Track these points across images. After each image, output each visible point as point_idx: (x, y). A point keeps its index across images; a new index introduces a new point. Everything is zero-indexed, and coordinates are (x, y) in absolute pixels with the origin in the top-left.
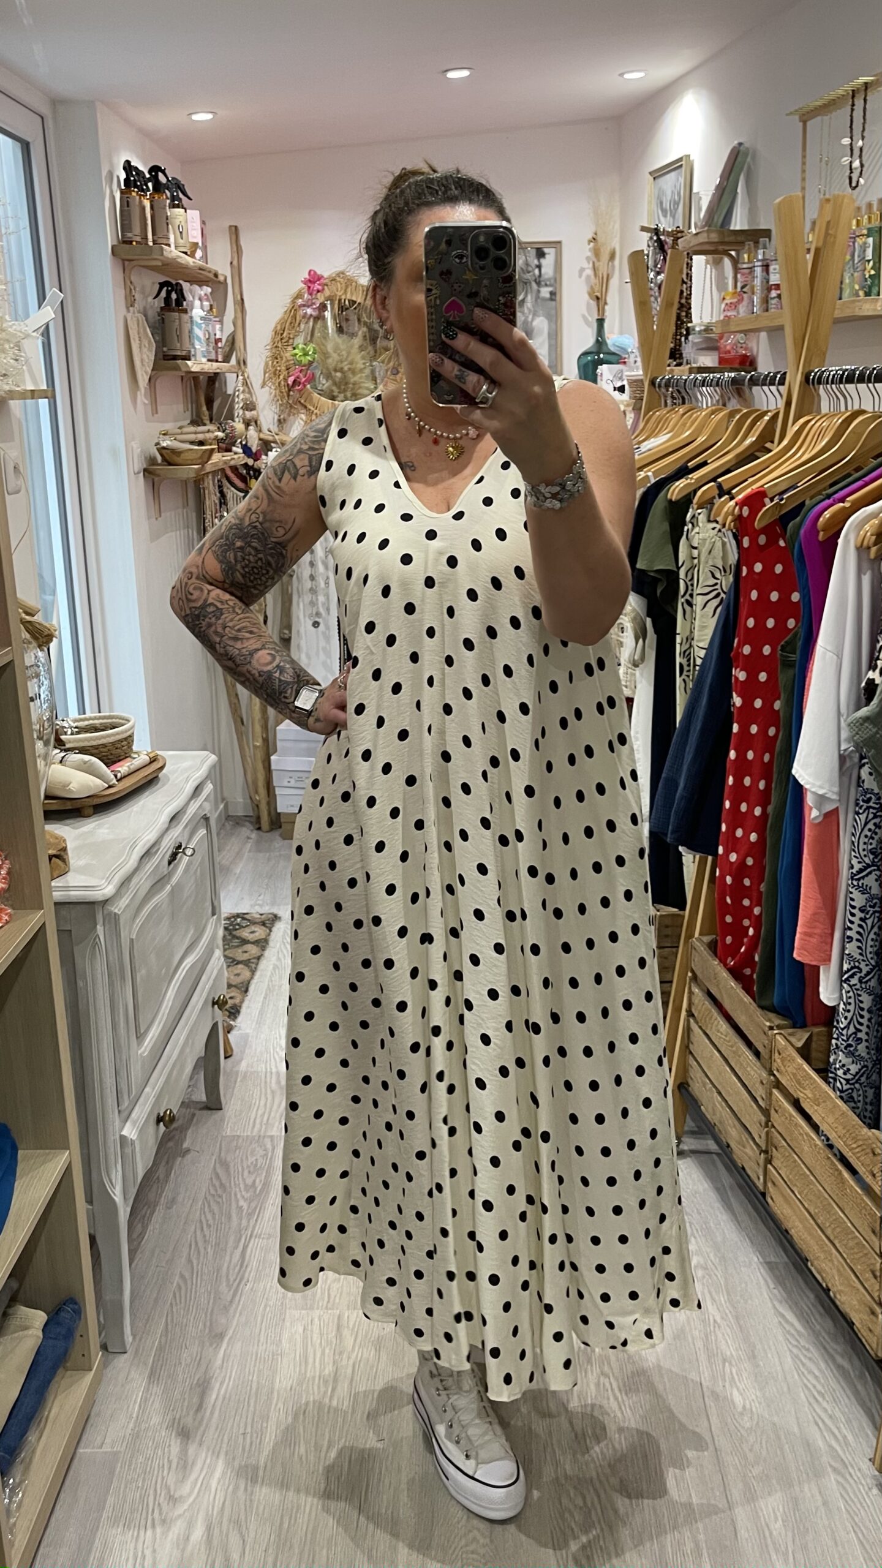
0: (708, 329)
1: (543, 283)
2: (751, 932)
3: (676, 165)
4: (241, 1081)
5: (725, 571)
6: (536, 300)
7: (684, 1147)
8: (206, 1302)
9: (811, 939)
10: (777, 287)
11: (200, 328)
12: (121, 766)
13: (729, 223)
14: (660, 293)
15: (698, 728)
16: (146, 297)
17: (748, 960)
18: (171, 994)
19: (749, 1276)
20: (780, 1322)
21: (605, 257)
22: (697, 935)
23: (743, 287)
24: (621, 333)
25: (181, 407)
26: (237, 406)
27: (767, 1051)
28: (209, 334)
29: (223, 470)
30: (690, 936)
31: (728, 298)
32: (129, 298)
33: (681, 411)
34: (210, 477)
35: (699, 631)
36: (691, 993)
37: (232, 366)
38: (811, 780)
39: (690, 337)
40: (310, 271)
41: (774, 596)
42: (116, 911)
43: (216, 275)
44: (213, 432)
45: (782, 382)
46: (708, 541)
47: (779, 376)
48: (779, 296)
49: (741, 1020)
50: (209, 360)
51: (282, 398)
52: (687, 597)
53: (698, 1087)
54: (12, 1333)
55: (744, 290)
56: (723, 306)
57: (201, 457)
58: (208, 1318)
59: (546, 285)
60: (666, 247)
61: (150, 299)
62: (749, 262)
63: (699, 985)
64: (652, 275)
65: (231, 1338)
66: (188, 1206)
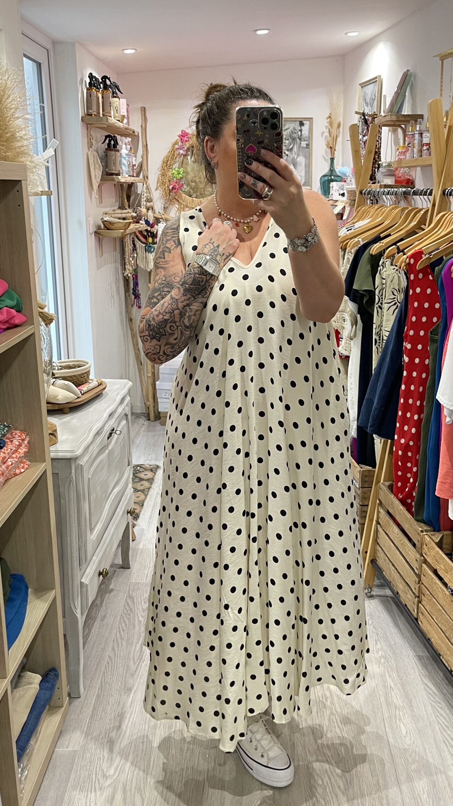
0: (389, 165)
1: (303, 139)
2: (411, 480)
3: (374, 81)
4: (140, 553)
5: (399, 292)
6: (299, 148)
7: (374, 593)
8: (122, 671)
9: (445, 485)
10: (428, 144)
11: (125, 160)
12: (83, 387)
13: (402, 111)
14: (365, 146)
15: (385, 373)
16: (98, 143)
17: (410, 495)
18: (107, 507)
19: (408, 663)
20: (425, 687)
21: (335, 126)
22: (382, 481)
23: (408, 144)
24: (343, 166)
25: (114, 200)
26: (143, 200)
27: (420, 544)
28: (130, 162)
29: (135, 233)
30: (378, 482)
31: (400, 149)
32: (89, 143)
33: (376, 207)
34: (129, 236)
35: (386, 322)
36: (378, 512)
37: (140, 179)
38: (446, 402)
39: (380, 169)
40: (182, 131)
41: (426, 305)
42: (82, 464)
43: (134, 132)
44: (130, 213)
45: (430, 194)
46: (390, 276)
47: (429, 191)
48: (428, 149)
49: (406, 527)
50: (129, 176)
51: (166, 196)
52: (379, 304)
53: (382, 562)
54: (23, 686)
55: (409, 145)
56: (398, 153)
57: (124, 226)
58: (124, 680)
59: (304, 140)
60: (368, 123)
61: (100, 144)
62: (412, 131)
63: (383, 508)
64: (361, 137)
65: (135, 691)
66: (113, 619)
